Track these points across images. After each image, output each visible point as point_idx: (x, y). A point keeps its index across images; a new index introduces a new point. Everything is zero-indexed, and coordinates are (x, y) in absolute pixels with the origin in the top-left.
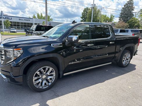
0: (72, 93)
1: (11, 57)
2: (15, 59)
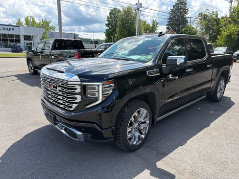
0: (180, 147)
1: (97, 96)
2: (104, 98)
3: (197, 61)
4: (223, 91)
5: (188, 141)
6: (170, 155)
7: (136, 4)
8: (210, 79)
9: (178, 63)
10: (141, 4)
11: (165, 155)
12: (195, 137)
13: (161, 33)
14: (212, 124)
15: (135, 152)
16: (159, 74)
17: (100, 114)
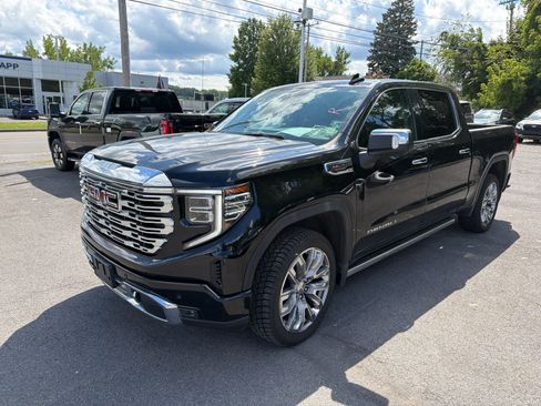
0: (399, 335)
1: (211, 220)
2: (227, 226)
3: (437, 140)
4: (493, 207)
5: (416, 322)
6: (377, 353)
7: (300, 10)
8: (466, 181)
9: (395, 146)
10: (311, 11)
11: (365, 352)
12: (431, 312)
13: (357, 75)
14: (470, 283)
15: (297, 347)
16: (351, 170)
17: (219, 262)
